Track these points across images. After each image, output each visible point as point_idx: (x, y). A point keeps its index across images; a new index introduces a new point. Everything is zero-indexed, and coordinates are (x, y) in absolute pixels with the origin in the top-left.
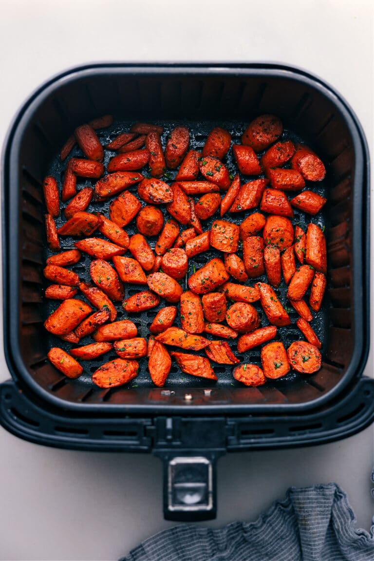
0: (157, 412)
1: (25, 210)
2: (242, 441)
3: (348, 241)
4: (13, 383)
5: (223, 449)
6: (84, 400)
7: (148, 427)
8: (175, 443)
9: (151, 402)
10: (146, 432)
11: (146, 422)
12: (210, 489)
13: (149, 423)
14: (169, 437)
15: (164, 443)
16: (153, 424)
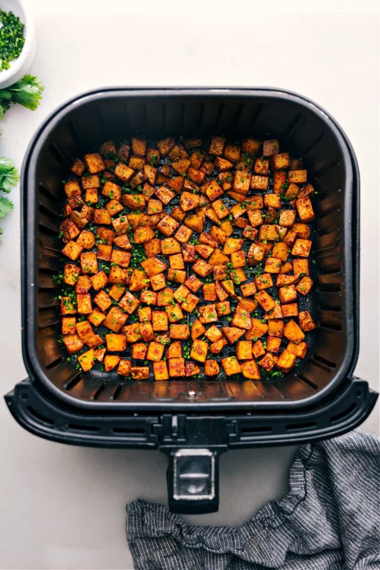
0: (163, 410)
1: (41, 223)
2: (242, 438)
3: (338, 249)
4: (30, 384)
5: (225, 446)
6: (96, 399)
7: (155, 425)
8: (179, 440)
9: (158, 400)
10: (153, 429)
11: (153, 420)
12: (213, 479)
13: (156, 422)
14: (175, 434)
15: (170, 440)
16: (159, 423)
